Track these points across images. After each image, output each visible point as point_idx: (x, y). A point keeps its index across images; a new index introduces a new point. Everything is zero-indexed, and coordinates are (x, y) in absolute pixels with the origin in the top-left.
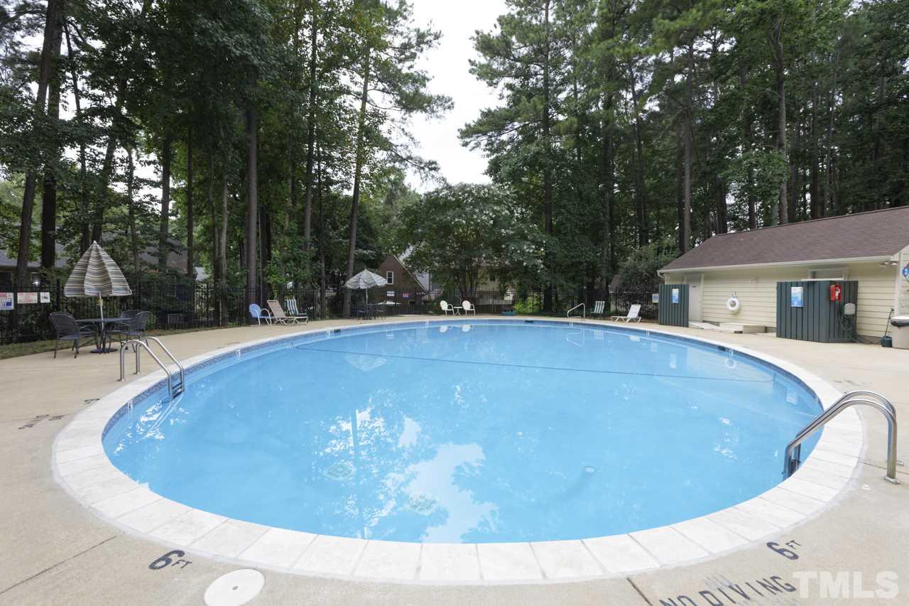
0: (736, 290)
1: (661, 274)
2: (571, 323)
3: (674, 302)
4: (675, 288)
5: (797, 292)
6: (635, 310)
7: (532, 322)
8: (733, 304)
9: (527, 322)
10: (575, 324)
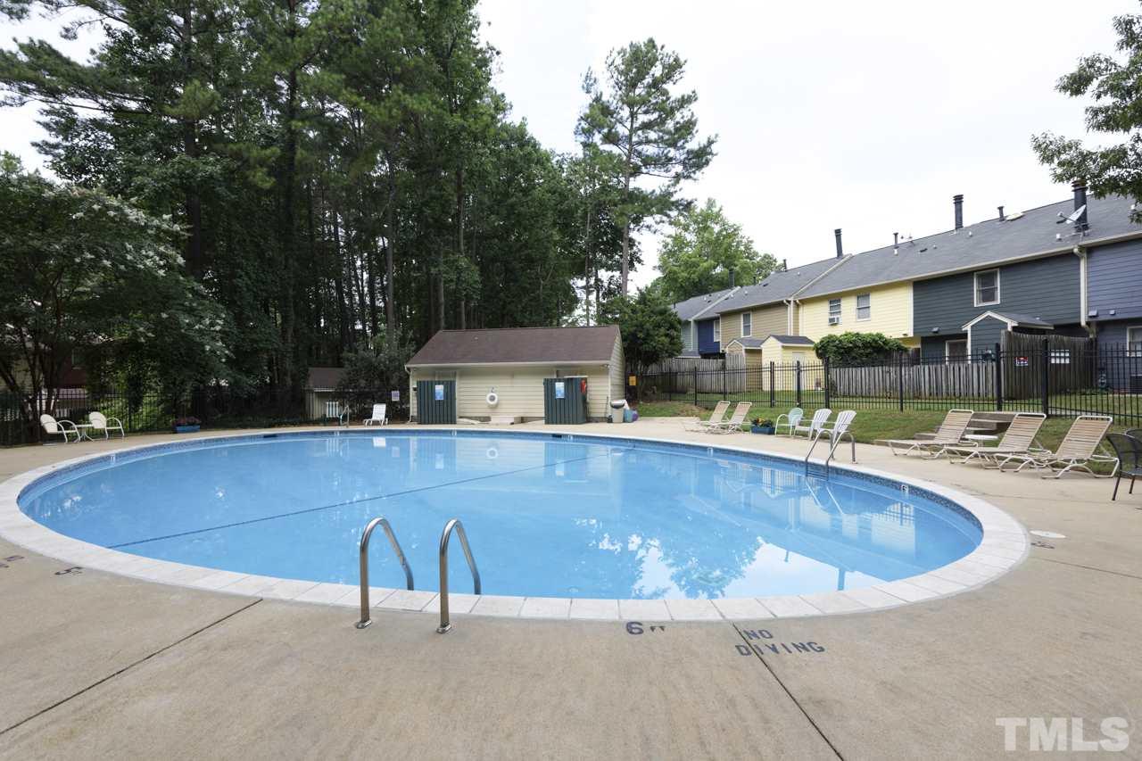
0: (493, 385)
1: (409, 369)
2: (336, 432)
3: (438, 398)
4: (439, 384)
5: (560, 386)
6: (379, 411)
7: (274, 436)
8: (492, 399)
9: (266, 437)
10: (341, 432)
